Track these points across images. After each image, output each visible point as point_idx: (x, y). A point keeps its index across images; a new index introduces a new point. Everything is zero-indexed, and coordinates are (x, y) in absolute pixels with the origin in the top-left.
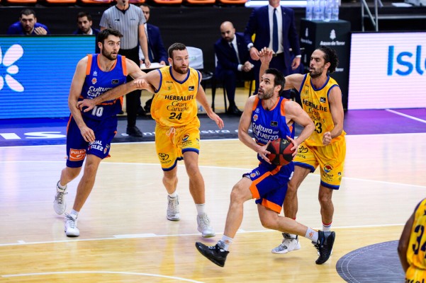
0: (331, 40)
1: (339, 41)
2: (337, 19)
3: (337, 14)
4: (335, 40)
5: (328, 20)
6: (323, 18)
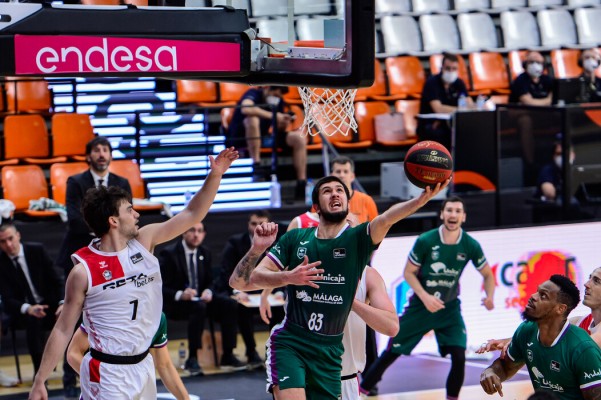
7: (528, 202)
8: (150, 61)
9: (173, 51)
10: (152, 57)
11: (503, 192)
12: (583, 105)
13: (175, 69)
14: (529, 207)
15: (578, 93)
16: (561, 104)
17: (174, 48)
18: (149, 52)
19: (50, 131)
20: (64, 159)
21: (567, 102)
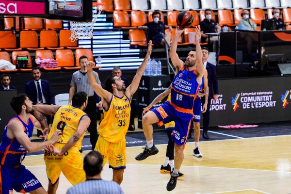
0: (159, 87)
1: (164, 87)
2: (161, 74)
3: (161, 71)
4: (161, 87)
5: (155, 75)
6: (152, 74)
7: (246, 68)
8: (5, 9)
9: (15, 5)
10: (6, 7)
11: (237, 63)
12: (273, 30)
13: (16, 12)
14: (247, 70)
15: (272, 26)
16: (265, 30)
17: (16, 4)
18: (4, 5)
19: (59, 37)
20: (63, 48)
21: (267, 30)
